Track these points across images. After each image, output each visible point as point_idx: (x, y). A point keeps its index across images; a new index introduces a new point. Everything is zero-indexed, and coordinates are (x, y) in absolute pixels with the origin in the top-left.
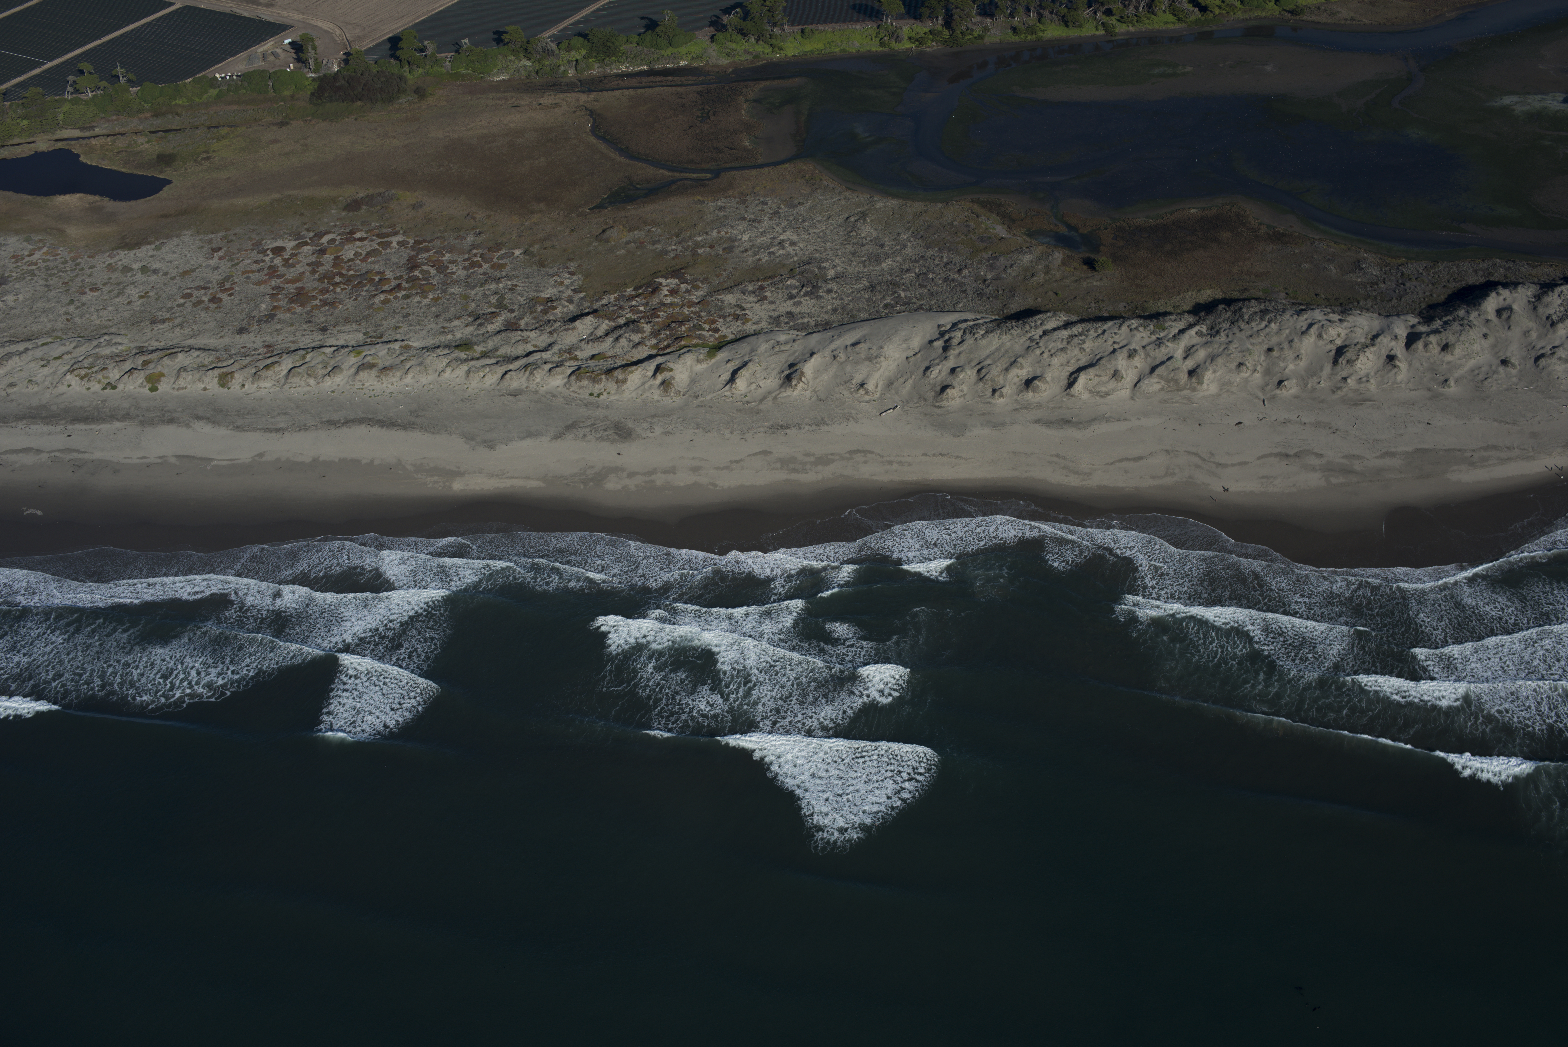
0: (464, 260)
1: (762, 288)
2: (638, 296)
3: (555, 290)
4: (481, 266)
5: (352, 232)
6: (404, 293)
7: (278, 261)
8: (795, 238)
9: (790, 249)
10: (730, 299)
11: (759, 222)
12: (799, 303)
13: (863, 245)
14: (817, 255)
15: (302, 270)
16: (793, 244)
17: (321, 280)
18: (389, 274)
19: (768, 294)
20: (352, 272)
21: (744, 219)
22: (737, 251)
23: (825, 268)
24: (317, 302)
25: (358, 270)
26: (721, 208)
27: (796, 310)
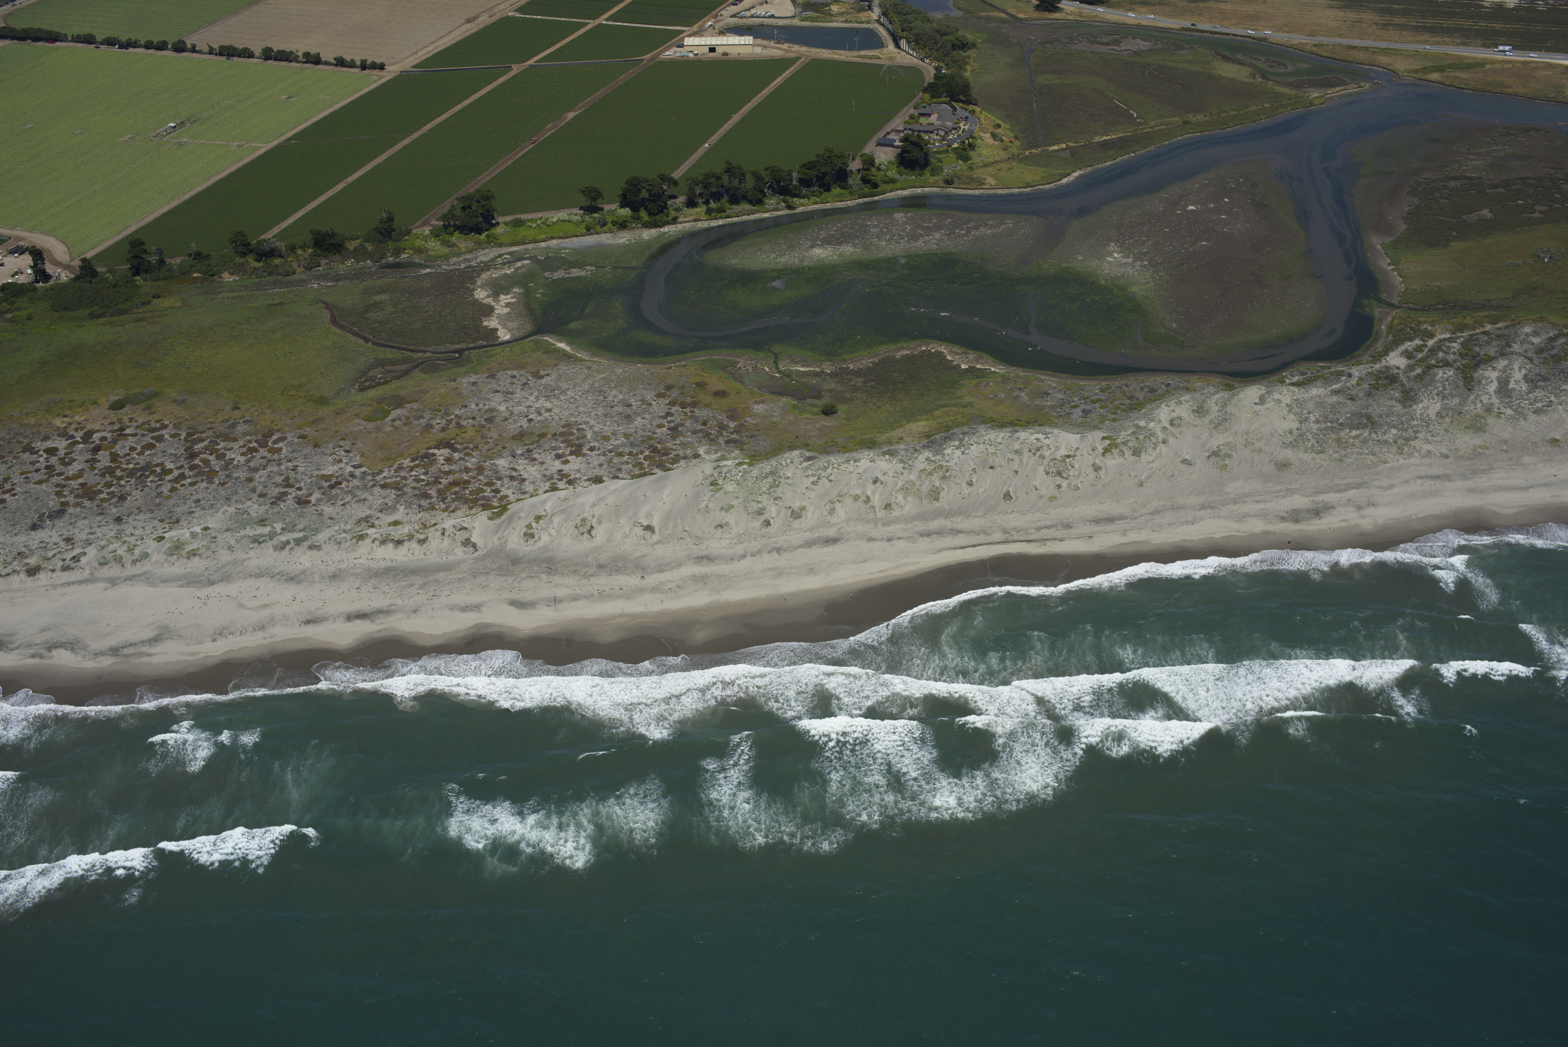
0: (241, 447)
1: (529, 451)
2: (417, 466)
3: (336, 468)
4: (257, 451)
5: (122, 429)
6: (189, 480)
7: (53, 460)
8: (548, 405)
9: (546, 415)
10: (502, 463)
11: (512, 393)
12: (566, 462)
13: (612, 407)
14: (573, 419)
15: (80, 467)
16: (549, 410)
17: (103, 475)
18: (169, 465)
19: (536, 456)
20: (131, 466)
21: (498, 391)
22: (498, 420)
23: (583, 430)
24: (102, 496)
25: (138, 464)
26: (474, 384)
27: (566, 468)
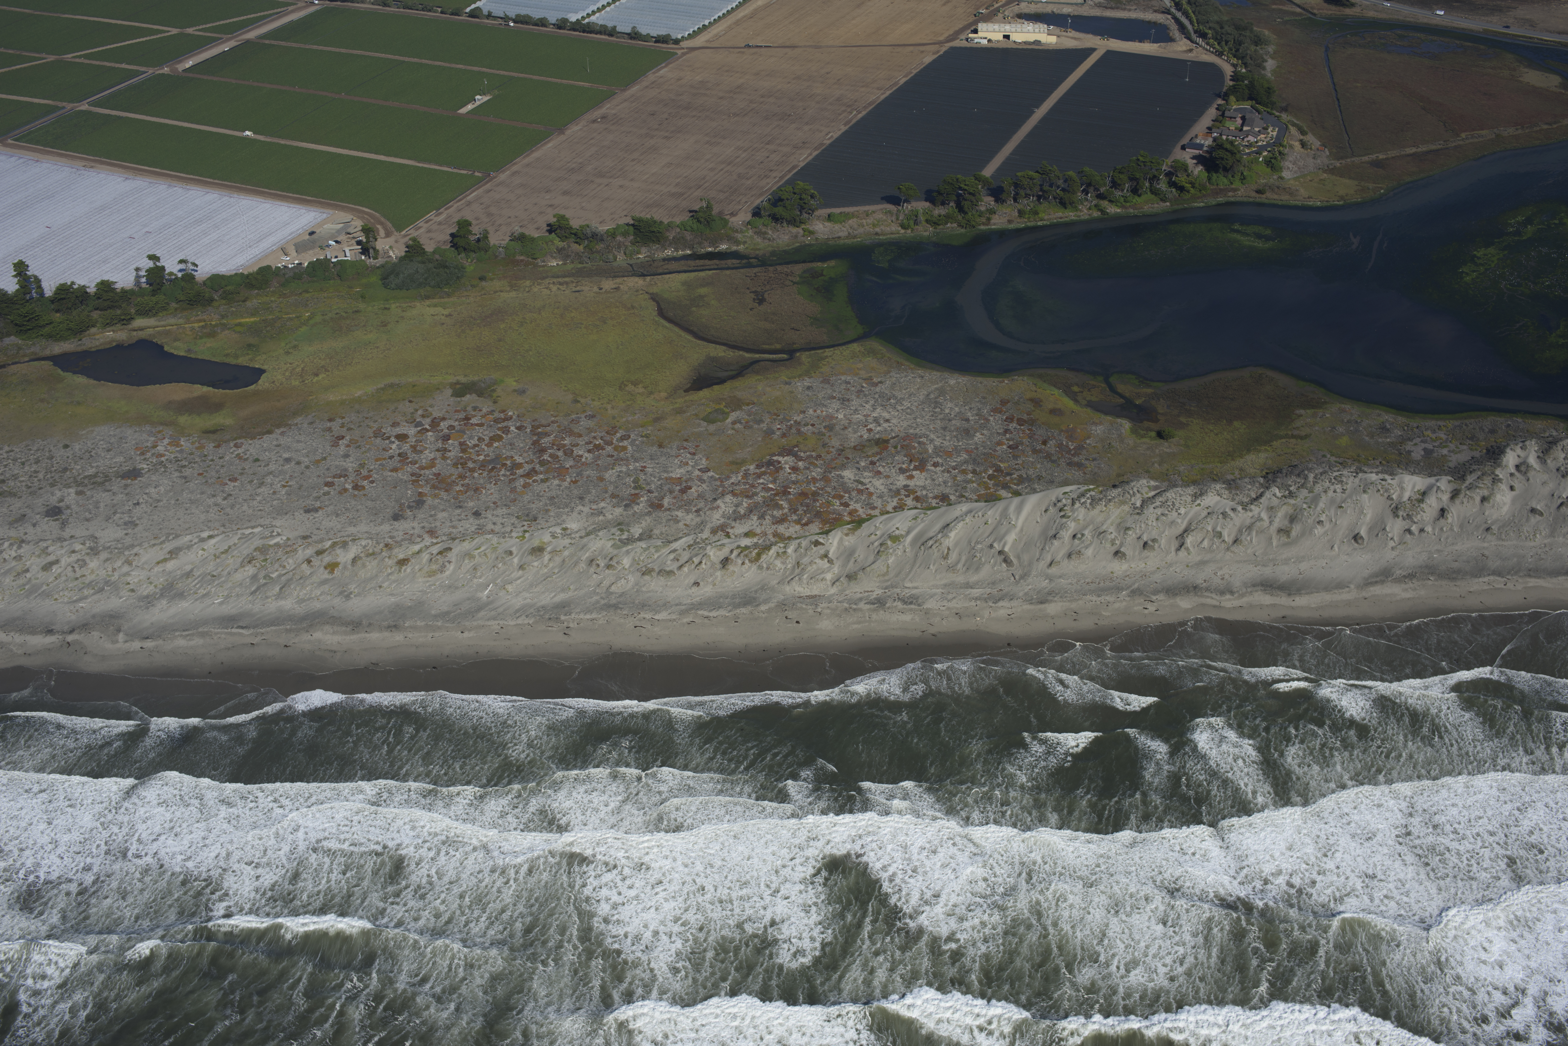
0: (587, 443)
1: (873, 463)
2: (764, 473)
3: (682, 470)
4: (603, 449)
5: (467, 418)
6: (541, 476)
7: (406, 447)
8: (886, 415)
9: (886, 425)
10: (848, 474)
11: (848, 400)
12: (911, 477)
13: (950, 420)
14: (911, 431)
15: (432, 456)
16: (887, 421)
17: (455, 465)
18: (519, 459)
19: (881, 469)
20: (482, 458)
21: (834, 398)
22: (837, 428)
23: (924, 444)
24: (458, 488)
25: (488, 455)
26: (809, 388)
27: (911, 483)
